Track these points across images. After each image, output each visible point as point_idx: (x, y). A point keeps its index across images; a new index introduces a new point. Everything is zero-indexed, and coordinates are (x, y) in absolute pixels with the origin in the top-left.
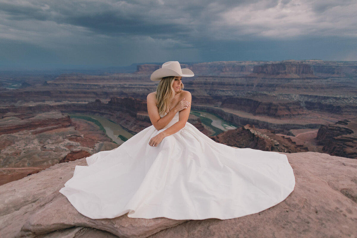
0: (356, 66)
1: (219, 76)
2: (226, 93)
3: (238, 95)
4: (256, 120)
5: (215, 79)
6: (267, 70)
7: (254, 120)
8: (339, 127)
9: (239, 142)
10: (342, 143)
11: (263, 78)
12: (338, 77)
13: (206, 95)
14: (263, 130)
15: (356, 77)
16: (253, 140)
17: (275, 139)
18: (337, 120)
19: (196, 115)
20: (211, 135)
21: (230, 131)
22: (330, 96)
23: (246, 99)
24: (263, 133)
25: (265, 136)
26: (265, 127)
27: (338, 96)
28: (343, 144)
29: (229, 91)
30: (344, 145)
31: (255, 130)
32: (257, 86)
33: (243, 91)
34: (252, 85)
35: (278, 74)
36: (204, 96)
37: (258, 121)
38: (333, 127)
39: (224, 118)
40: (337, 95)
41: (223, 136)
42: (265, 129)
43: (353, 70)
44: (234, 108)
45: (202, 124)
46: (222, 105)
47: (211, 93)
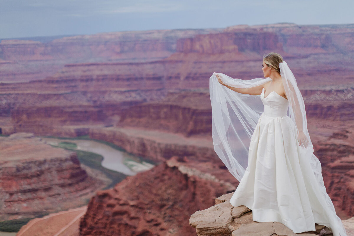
0: (350, 33)
1: (109, 62)
2: (127, 97)
3: (151, 99)
4: (191, 146)
5: (102, 70)
6: (202, 46)
7: (185, 147)
8: (335, 145)
9: (158, 195)
10: (342, 172)
11: (195, 63)
12: (325, 54)
13: (85, 104)
14: (204, 166)
15: (353, 51)
16: (186, 187)
17: (227, 181)
18: (331, 132)
19: (66, 149)
20: (104, 186)
21: (141, 175)
22: (314, 88)
23: (167, 106)
24: (204, 172)
25: (208, 177)
26: (208, 158)
27: (328, 88)
28: (346, 175)
29: (133, 91)
30: (345, 177)
31: (190, 166)
32: (187, 78)
33: (160, 90)
34: (178, 77)
35: (222, 52)
36: (80, 106)
37: (194, 147)
38: (326, 145)
39: (128, 148)
40: (326, 86)
41: (127, 187)
42: (207, 163)
43: (347, 40)
44: (147, 126)
45: (82, 166)
46: (121, 121)
47: (95, 99)
